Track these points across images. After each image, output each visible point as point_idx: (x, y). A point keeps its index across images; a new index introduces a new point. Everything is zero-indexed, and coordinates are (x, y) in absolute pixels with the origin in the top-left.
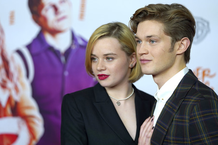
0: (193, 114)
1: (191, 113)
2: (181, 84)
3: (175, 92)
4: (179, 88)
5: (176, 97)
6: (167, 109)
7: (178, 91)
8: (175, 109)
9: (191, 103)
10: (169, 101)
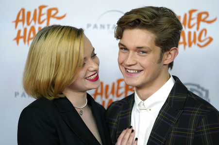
0: (200, 127)
1: (198, 126)
2: (174, 93)
3: (168, 101)
4: (173, 96)
5: (172, 106)
6: (162, 120)
7: (173, 100)
8: (173, 120)
9: (196, 115)
10: (163, 111)
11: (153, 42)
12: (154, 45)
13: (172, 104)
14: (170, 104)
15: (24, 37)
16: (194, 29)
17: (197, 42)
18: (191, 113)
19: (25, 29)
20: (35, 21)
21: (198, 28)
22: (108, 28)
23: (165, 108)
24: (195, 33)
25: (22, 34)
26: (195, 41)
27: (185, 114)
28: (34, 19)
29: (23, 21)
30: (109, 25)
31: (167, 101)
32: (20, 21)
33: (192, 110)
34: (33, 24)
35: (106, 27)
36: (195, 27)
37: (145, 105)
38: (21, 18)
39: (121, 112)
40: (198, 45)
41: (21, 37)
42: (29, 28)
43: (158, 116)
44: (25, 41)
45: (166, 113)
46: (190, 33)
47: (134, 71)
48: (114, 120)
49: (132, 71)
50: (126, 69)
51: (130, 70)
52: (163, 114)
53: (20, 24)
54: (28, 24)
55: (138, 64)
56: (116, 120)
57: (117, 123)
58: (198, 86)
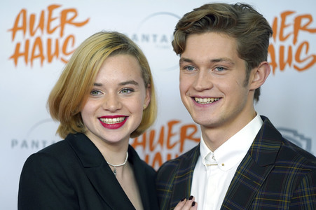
2: (261, 140)
3: (252, 152)
4: (259, 145)
5: (257, 160)
6: (241, 181)
7: (258, 151)
8: (258, 181)
9: (293, 173)
10: (242, 167)
11: (235, 51)
12: (236, 55)
13: (257, 156)
14: (253, 158)
15: (26, 54)
16: (289, 42)
17: (294, 62)
18: (286, 169)
19: (27, 42)
20: (42, 29)
21: (295, 41)
22: (155, 40)
23: (245, 163)
24: (290, 48)
25: (22, 49)
26: (290, 61)
27: (276, 172)
28: (41, 26)
29: (24, 28)
30: (155, 36)
31: (249, 152)
32: (20, 29)
33: (288, 165)
34: (38, 33)
35: (151, 39)
36: (291, 38)
37: (216, 157)
38: (20, 24)
39: (178, 172)
40: (296, 67)
41: (21, 55)
42: (32, 40)
43: (235, 175)
44: (26, 60)
45: (247, 171)
46: (282, 48)
47: (209, 100)
48: (167, 185)
49: (205, 100)
50: (193, 98)
51: (203, 98)
52: (243, 172)
53: (19, 34)
54: (32, 34)
55: (215, 88)
56: (170, 186)
57: (172, 189)
58: (295, 133)
